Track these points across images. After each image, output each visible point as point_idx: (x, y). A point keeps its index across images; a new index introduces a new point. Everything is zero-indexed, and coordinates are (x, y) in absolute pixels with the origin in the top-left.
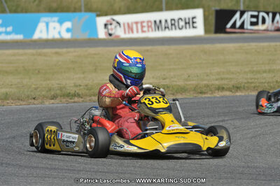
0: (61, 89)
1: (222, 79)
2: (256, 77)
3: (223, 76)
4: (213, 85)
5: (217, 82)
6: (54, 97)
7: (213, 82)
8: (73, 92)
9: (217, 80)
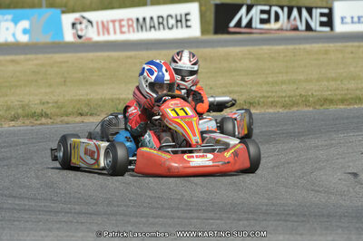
0: (23, 107)
6: (15, 118)
8: (38, 111)
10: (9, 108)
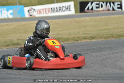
1: (85, 34)
2: (101, 32)
3: (86, 33)
4: (81, 37)
5: (83, 35)
6: (8, 46)
7: (81, 35)
8: (16, 43)
9: (83, 34)
10: (5, 42)
